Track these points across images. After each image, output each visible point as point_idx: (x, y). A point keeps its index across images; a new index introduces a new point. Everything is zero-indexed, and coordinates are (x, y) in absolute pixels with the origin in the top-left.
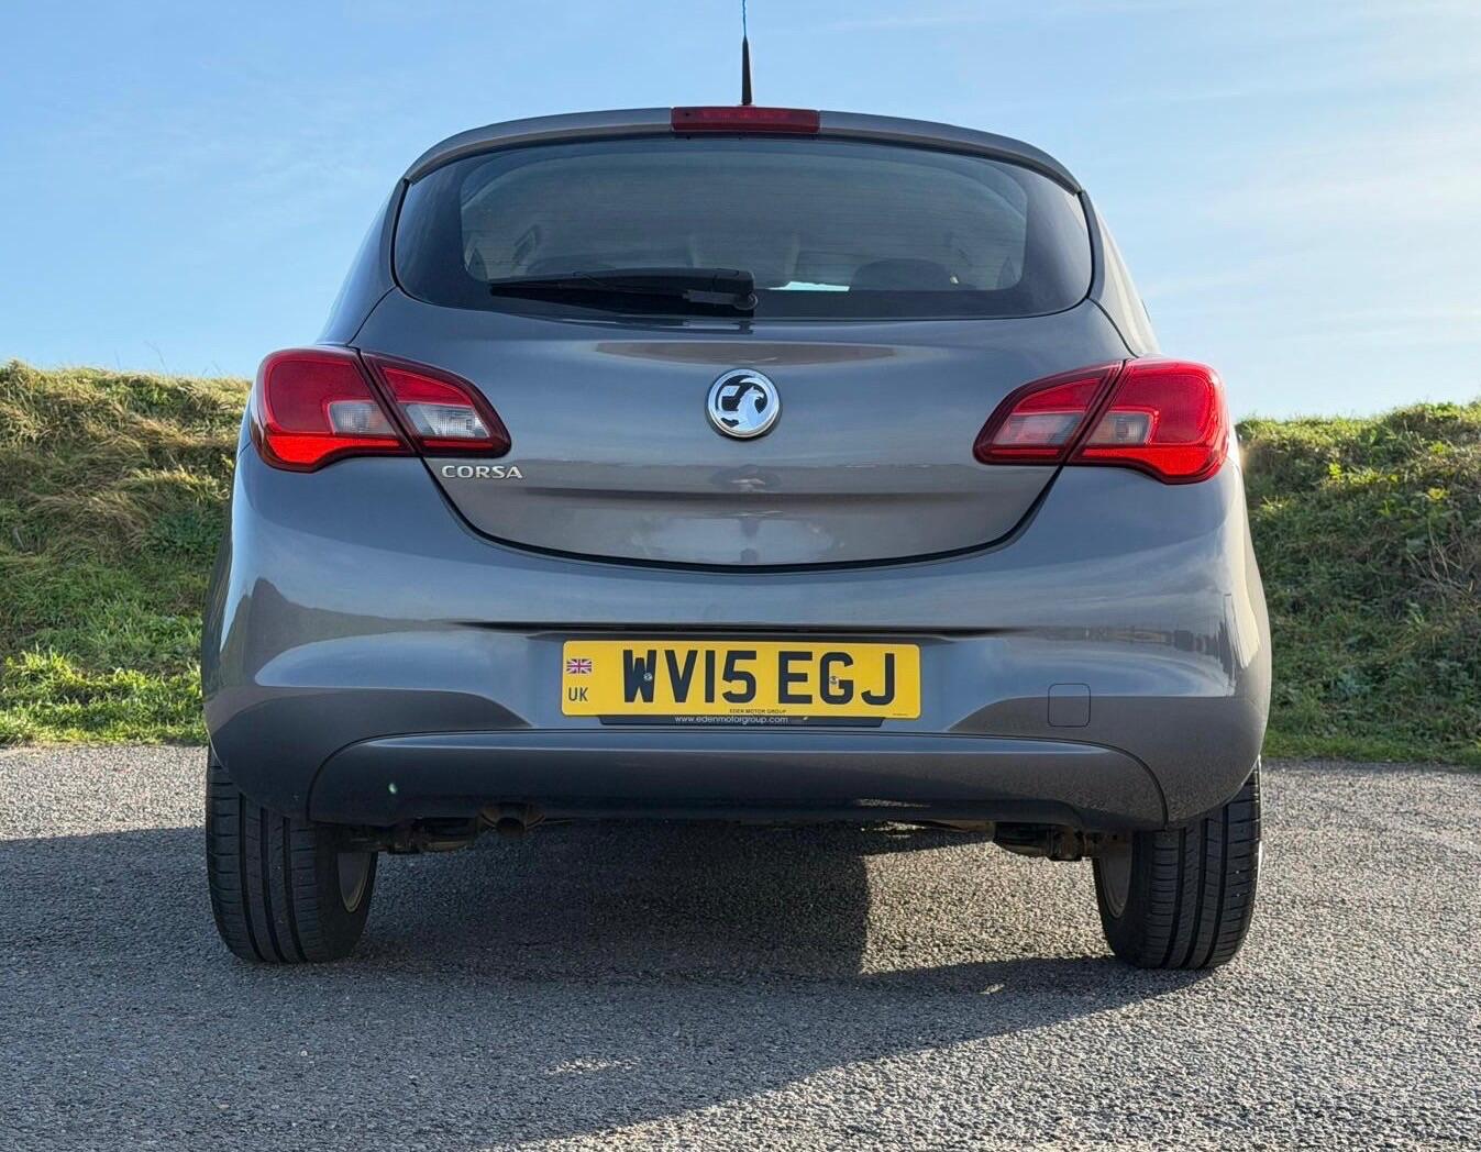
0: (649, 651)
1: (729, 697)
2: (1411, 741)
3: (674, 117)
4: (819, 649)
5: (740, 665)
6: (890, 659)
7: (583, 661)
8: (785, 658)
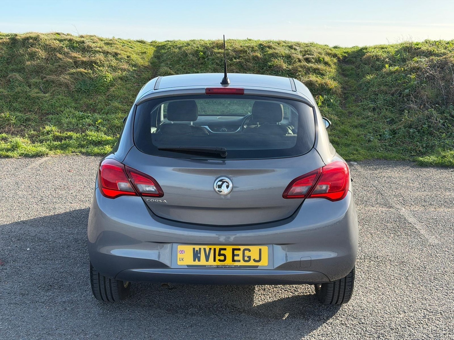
0: (199, 248)
1: (220, 260)
2: (402, 153)
3: (206, 91)
4: (242, 248)
5: (222, 252)
6: (260, 250)
7: (183, 250)
8: (234, 250)
